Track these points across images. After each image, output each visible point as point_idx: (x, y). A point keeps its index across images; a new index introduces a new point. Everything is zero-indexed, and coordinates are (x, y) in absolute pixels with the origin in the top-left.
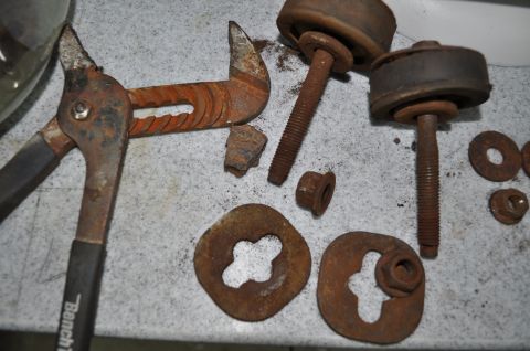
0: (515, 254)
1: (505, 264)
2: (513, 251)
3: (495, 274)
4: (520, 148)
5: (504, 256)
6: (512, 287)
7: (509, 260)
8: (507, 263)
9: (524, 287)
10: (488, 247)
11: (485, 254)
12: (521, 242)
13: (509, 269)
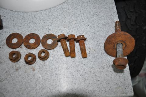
0: (15, 72)
1: (10, 75)
2: (14, 71)
3: (6, 79)
4: (24, 37)
5: (11, 72)
6: (11, 83)
7: (12, 74)
8: (11, 75)
9: (15, 82)
10: (6, 70)
11: (4, 72)
12: (18, 68)
13: (11, 77)
